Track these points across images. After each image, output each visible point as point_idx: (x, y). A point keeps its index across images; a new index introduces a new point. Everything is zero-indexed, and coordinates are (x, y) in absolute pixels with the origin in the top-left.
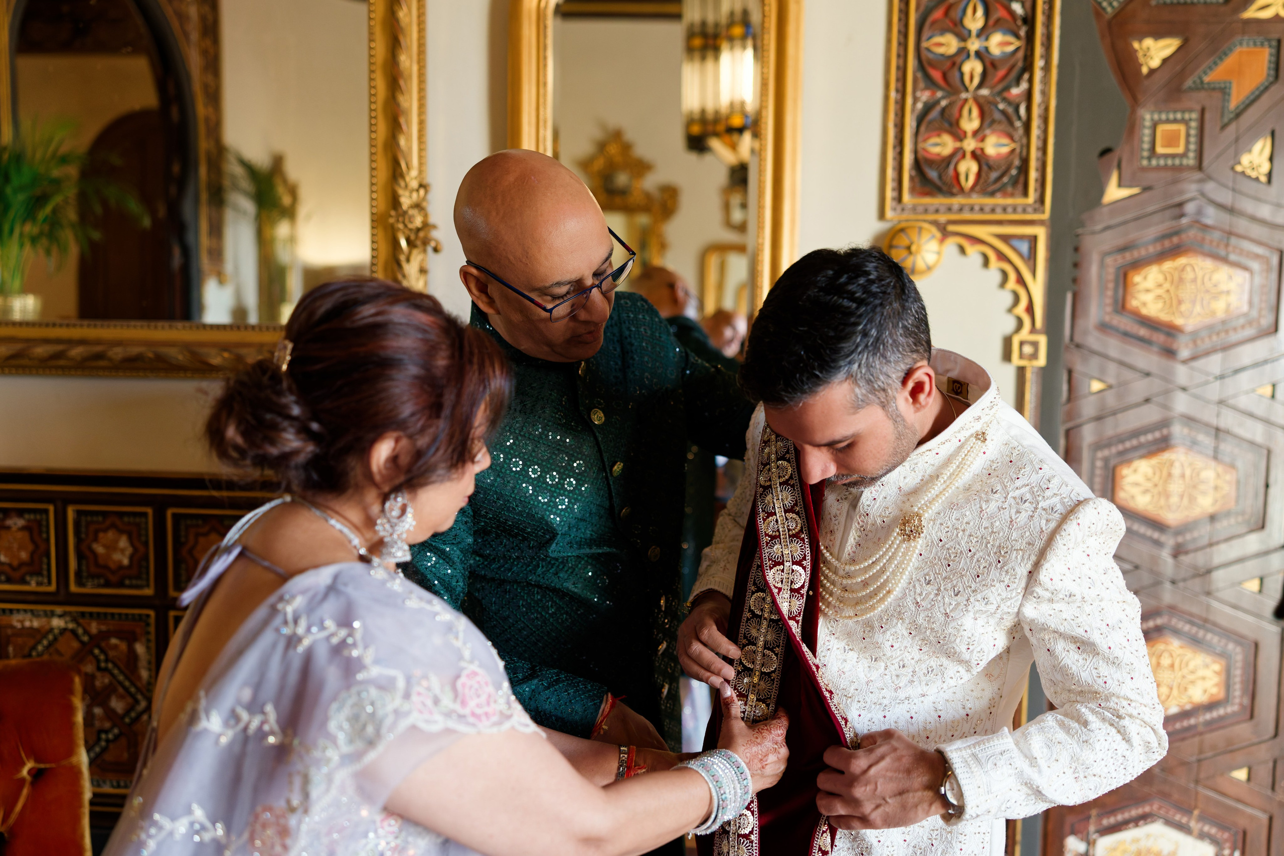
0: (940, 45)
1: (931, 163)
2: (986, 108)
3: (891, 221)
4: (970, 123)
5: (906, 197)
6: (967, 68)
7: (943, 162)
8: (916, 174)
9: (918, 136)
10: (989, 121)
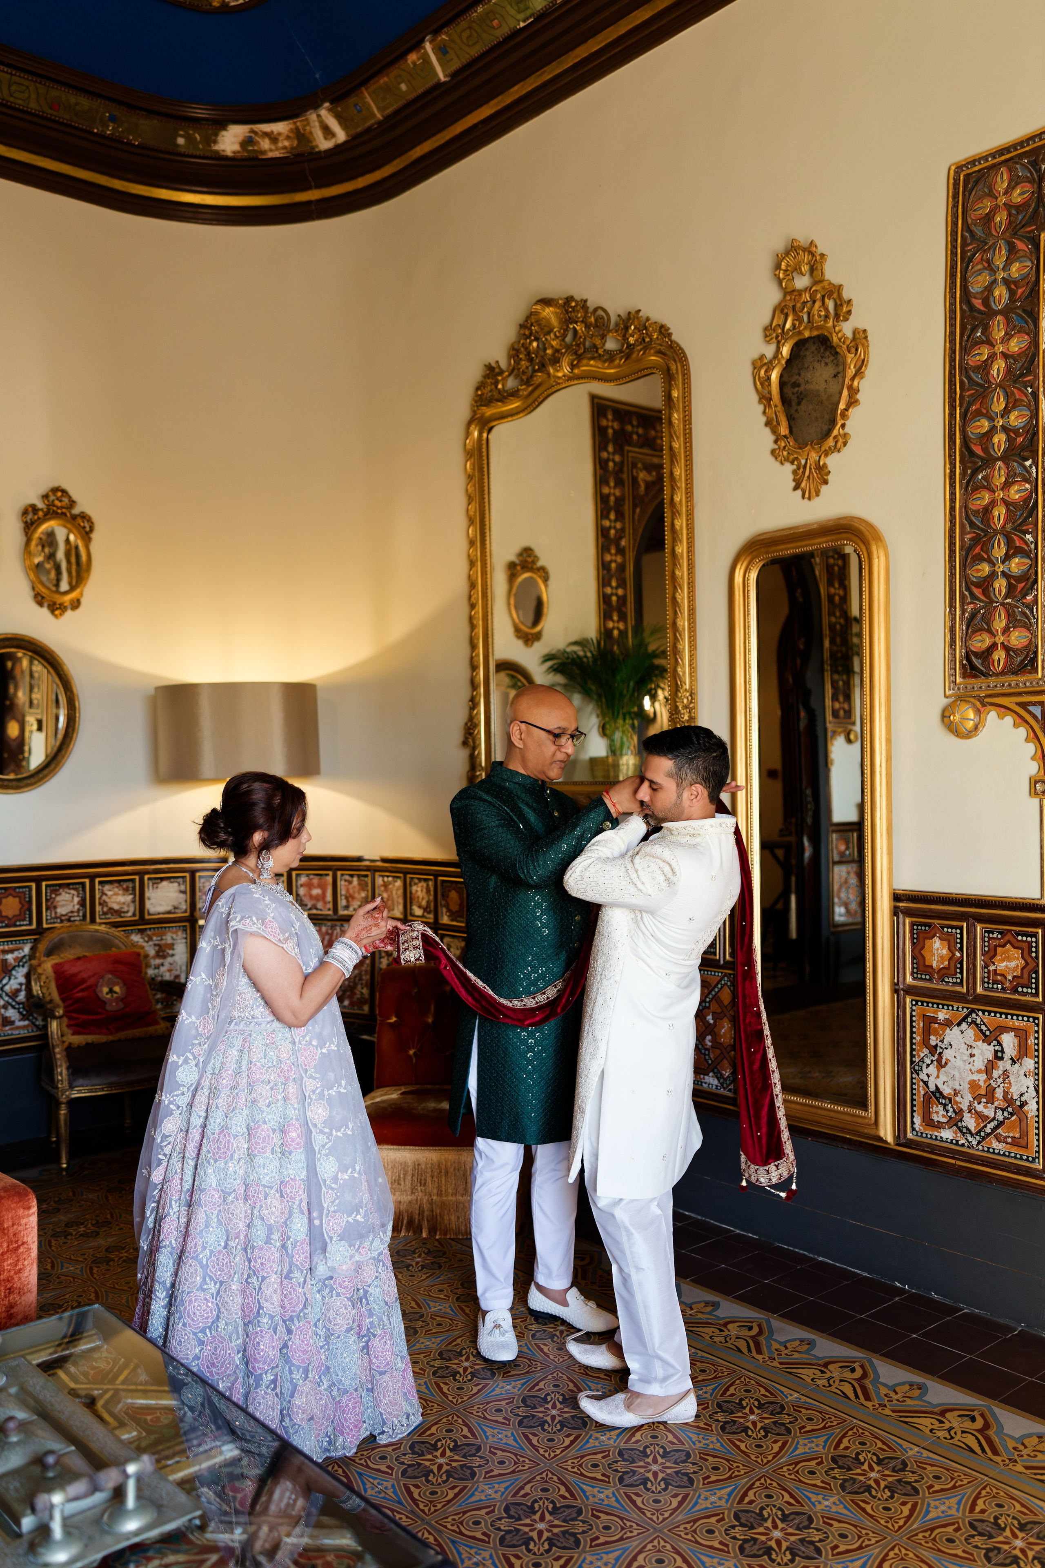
0: (978, 571)
1: (976, 654)
2: (1011, 611)
3: (950, 697)
4: (999, 623)
5: (959, 679)
6: (996, 585)
7: (983, 652)
8: (964, 662)
9: (967, 637)
10: (1013, 622)
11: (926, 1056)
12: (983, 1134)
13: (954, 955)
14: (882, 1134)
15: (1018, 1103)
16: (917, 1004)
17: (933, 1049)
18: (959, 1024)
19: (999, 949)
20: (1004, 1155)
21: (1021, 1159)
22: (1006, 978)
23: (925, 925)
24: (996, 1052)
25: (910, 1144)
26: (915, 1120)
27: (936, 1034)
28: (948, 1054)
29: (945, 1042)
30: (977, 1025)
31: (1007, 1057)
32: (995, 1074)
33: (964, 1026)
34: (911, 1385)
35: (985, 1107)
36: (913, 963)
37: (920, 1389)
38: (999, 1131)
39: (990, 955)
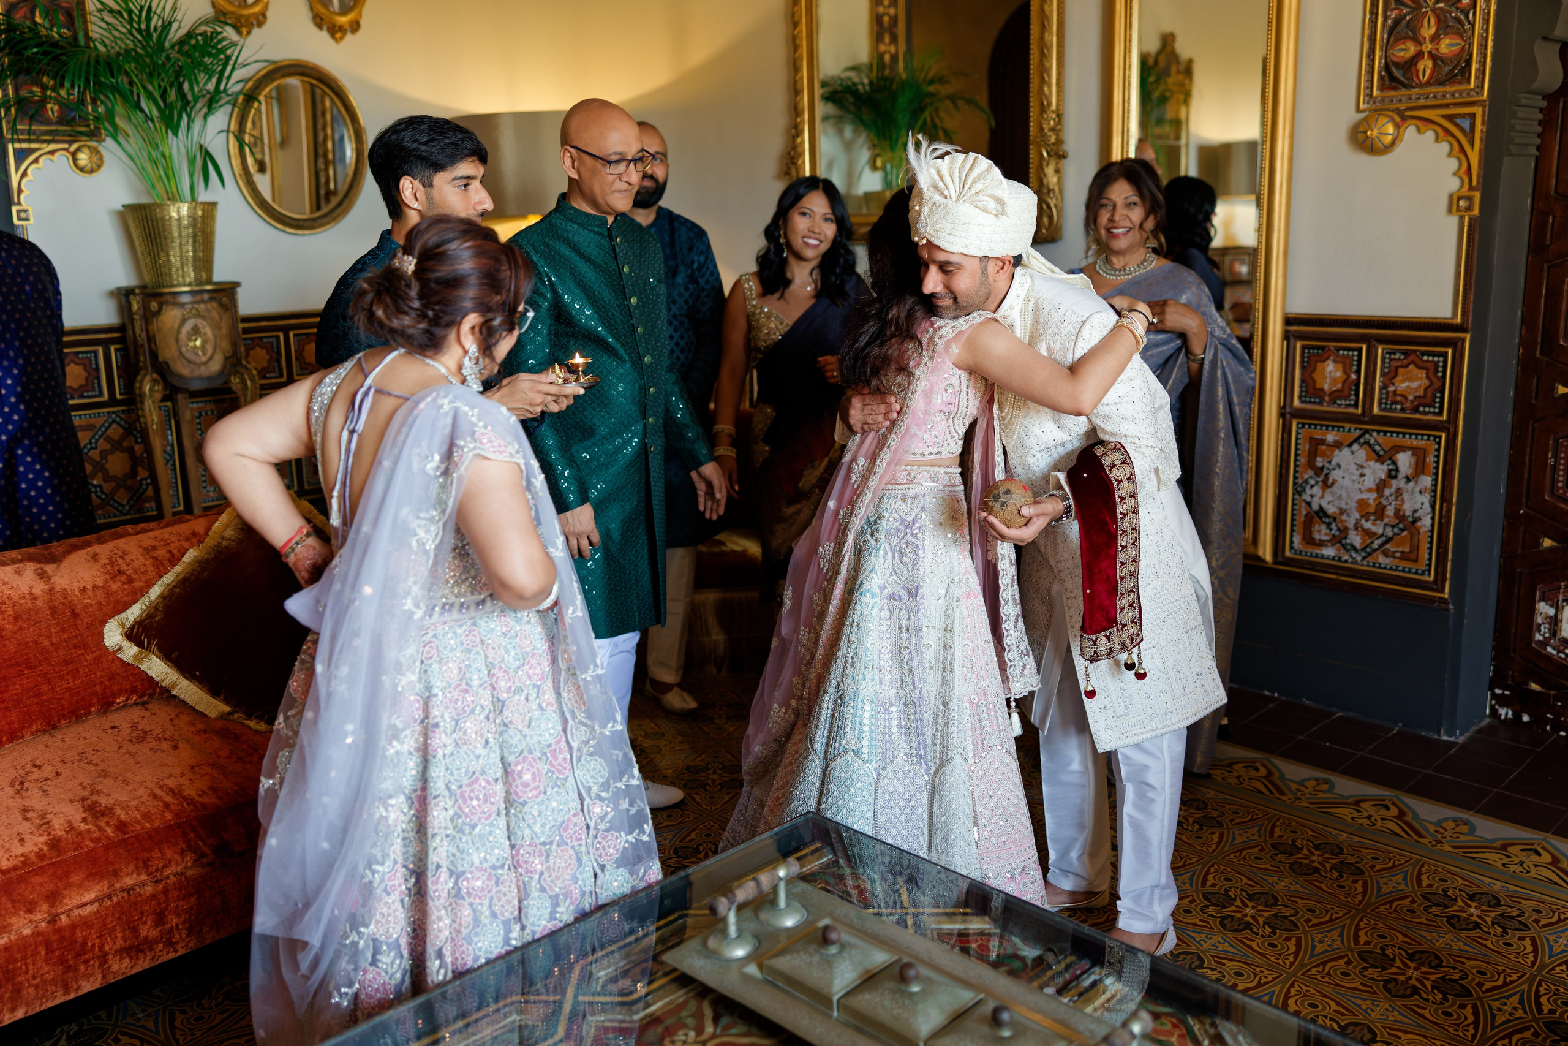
1: (1397, 65)
2: (1442, 17)
3: (1364, 111)
4: (1428, 30)
5: (1375, 92)
7: (1406, 62)
8: (1383, 73)
9: (1388, 45)
10: (1444, 27)
11: (1311, 477)
12: (1369, 550)
13: (1349, 377)
14: (1261, 553)
15: (1410, 519)
16: (1303, 427)
17: (1319, 471)
18: (1350, 445)
19: (1401, 371)
20: (1391, 569)
21: (1410, 572)
22: (1406, 398)
23: (1318, 347)
24: (1390, 471)
25: (1289, 562)
26: (1294, 539)
27: (1324, 455)
28: (1336, 475)
29: (1334, 463)
30: (1370, 446)
31: (1400, 476)
32: (1387, 492)
33: (1355, 447)
34: (1317, 780)
35: (1374, 524)
36: (1301, 387)
37: (1326, 783)
38: (1388, 546)
39: (1390, 376)
